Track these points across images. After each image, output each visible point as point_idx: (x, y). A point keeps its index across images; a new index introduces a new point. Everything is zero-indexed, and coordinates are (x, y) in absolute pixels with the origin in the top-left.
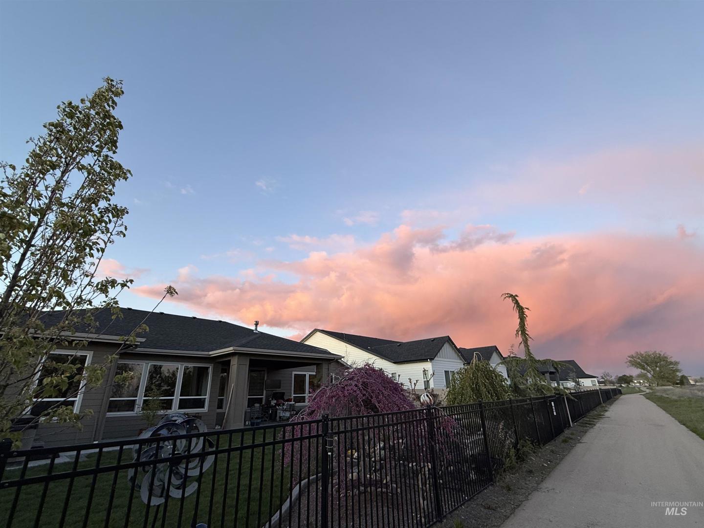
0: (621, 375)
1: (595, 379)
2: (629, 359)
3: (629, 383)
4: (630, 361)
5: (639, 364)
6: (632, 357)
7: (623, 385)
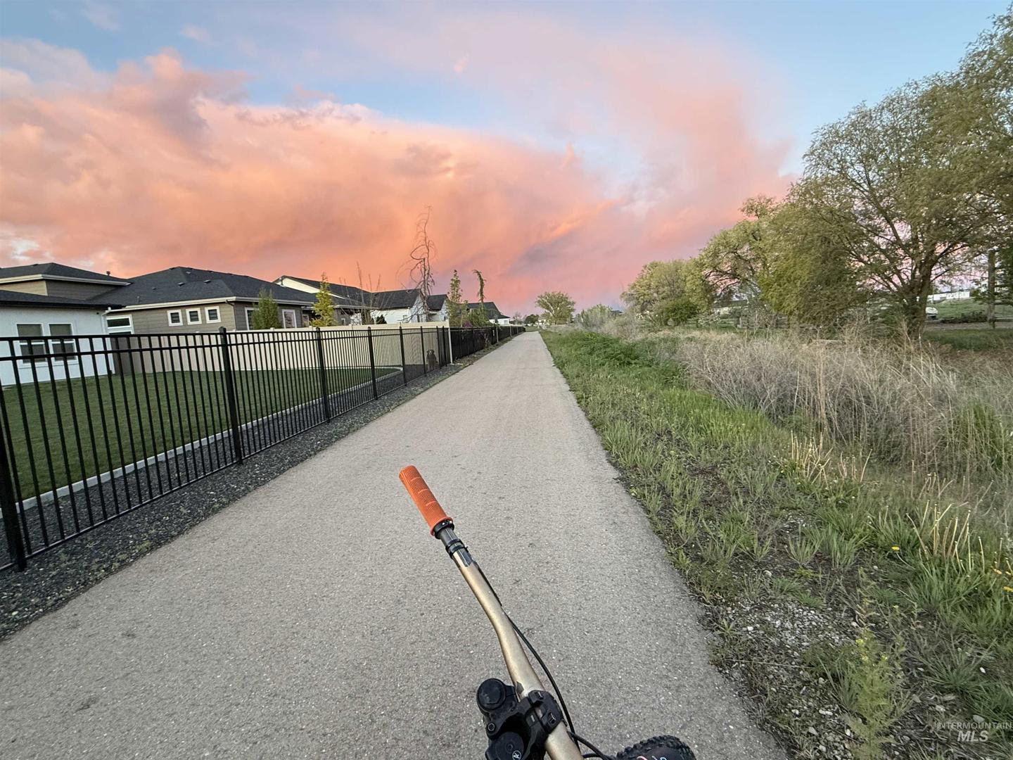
0: (529, 315)
1: (507, 319)
2: (539, 299)
3: (534, 323)
4: (539, 301)
5: (545, 304)
6: (541, 297)
7: (529, 325)
